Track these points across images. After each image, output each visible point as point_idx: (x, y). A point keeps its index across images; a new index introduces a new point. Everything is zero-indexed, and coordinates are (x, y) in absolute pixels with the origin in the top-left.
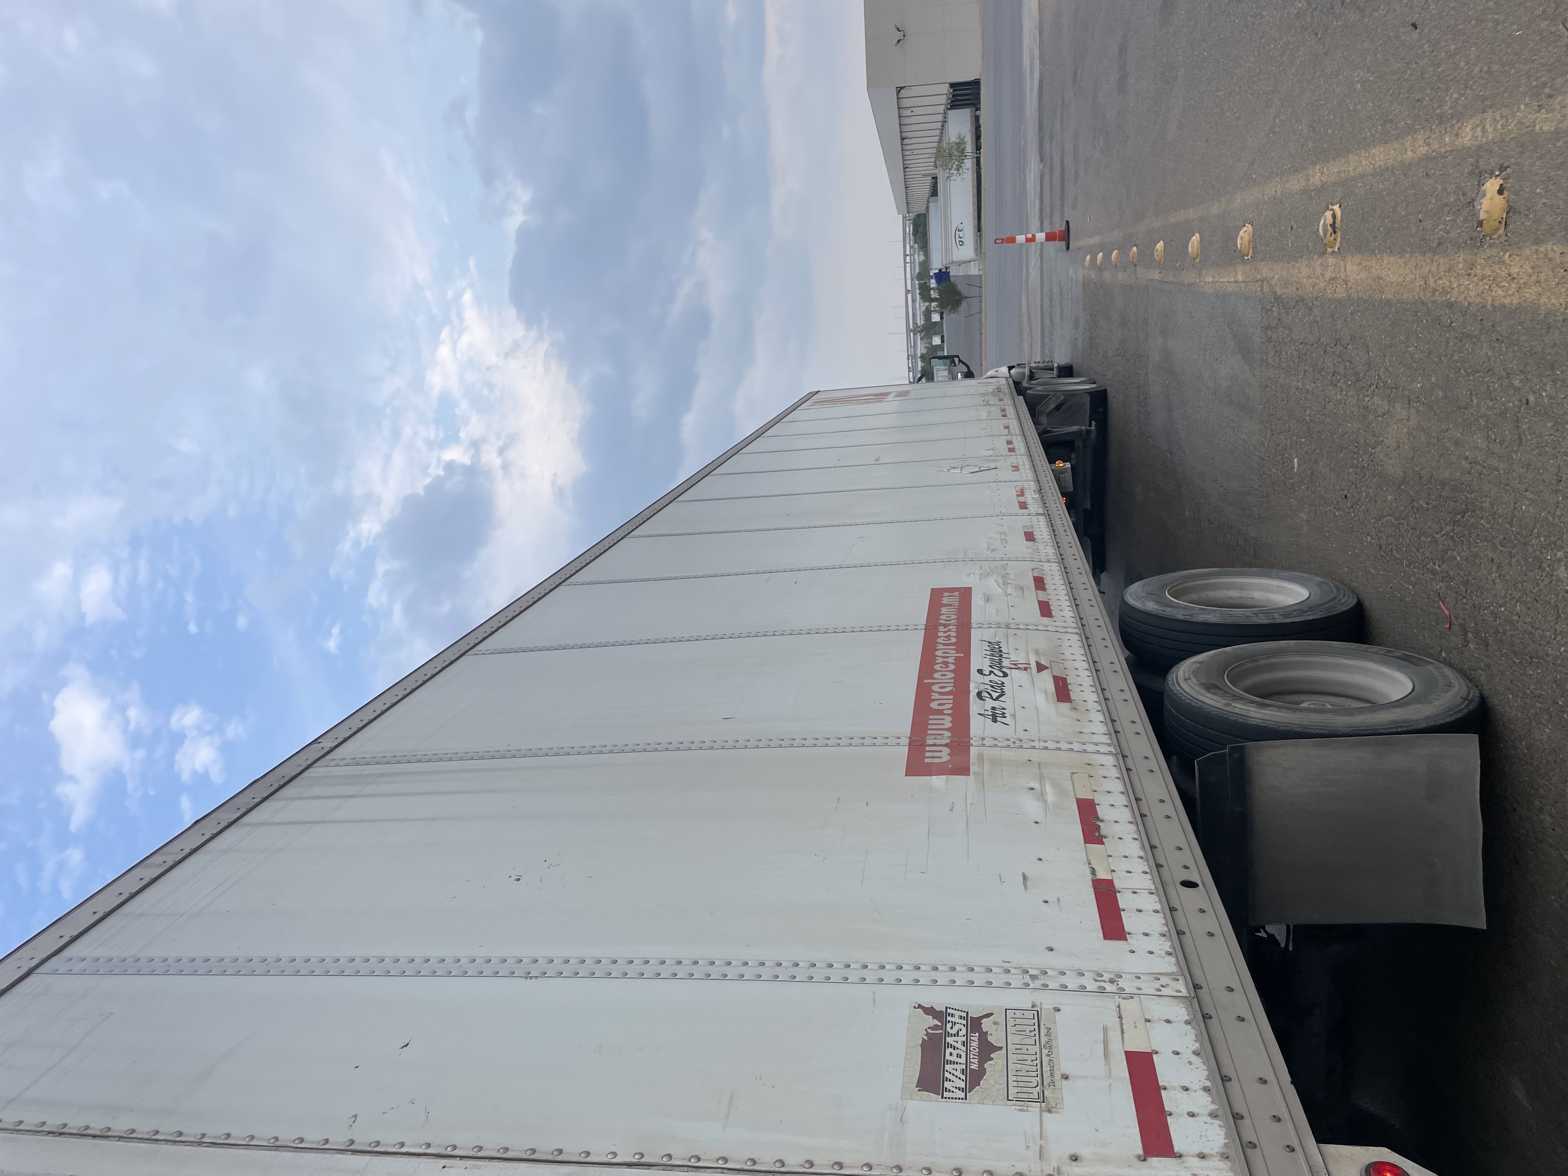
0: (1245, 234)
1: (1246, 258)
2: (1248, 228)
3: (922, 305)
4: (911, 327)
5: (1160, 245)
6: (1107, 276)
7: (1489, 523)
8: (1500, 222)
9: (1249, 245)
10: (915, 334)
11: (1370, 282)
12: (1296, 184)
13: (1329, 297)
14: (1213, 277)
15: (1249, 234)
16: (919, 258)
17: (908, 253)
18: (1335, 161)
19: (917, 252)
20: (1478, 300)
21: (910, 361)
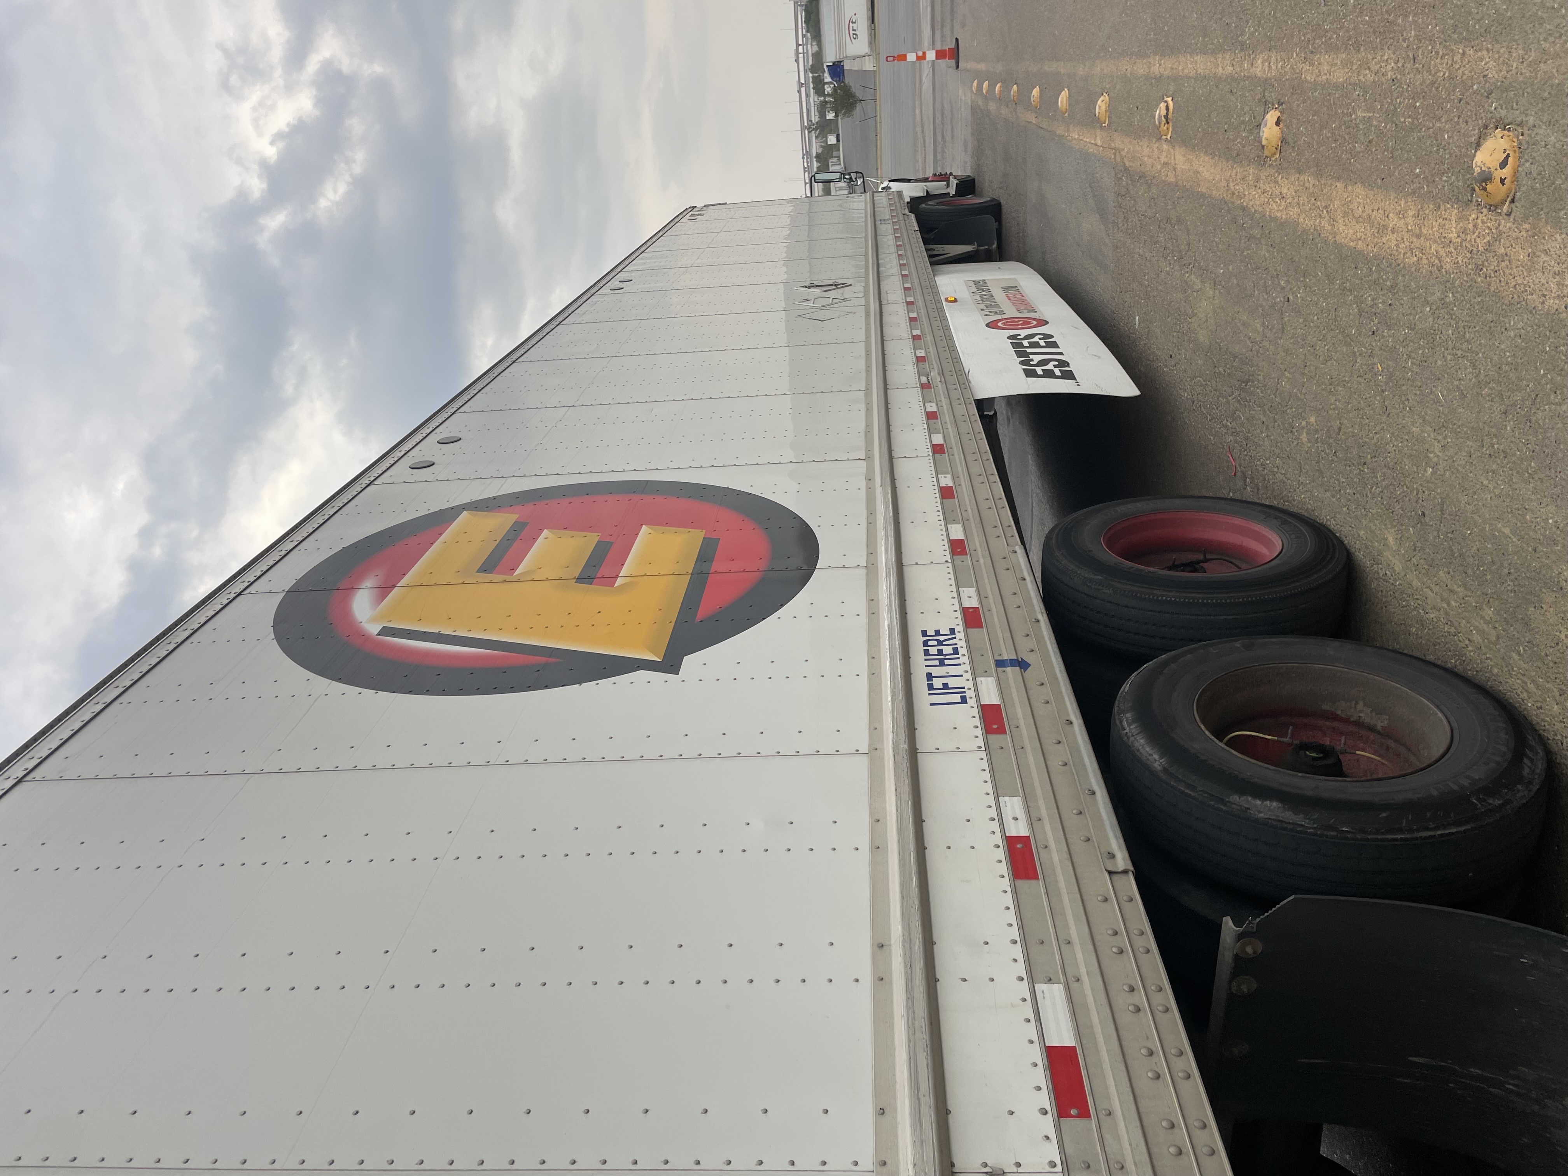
0: (1101, 105)
1: (1103, 125)
2: (1105, 97)
3: (816, 100)
4: (806, 124)
5: (1036, 92)
6: (992, 106)
7: (1262, 392)
8: (1276, 149)
9: (1106, 113)
10: (809, 132)
11: (1191, 173)
12: (1141, 68)
13: (1163, 178)
14: (1079, 135)
15: (1106, 103)
16: (812, 49)
17: (800, 42)
18: (1169, 57)
19: (810, 41)
21: (805, 160)
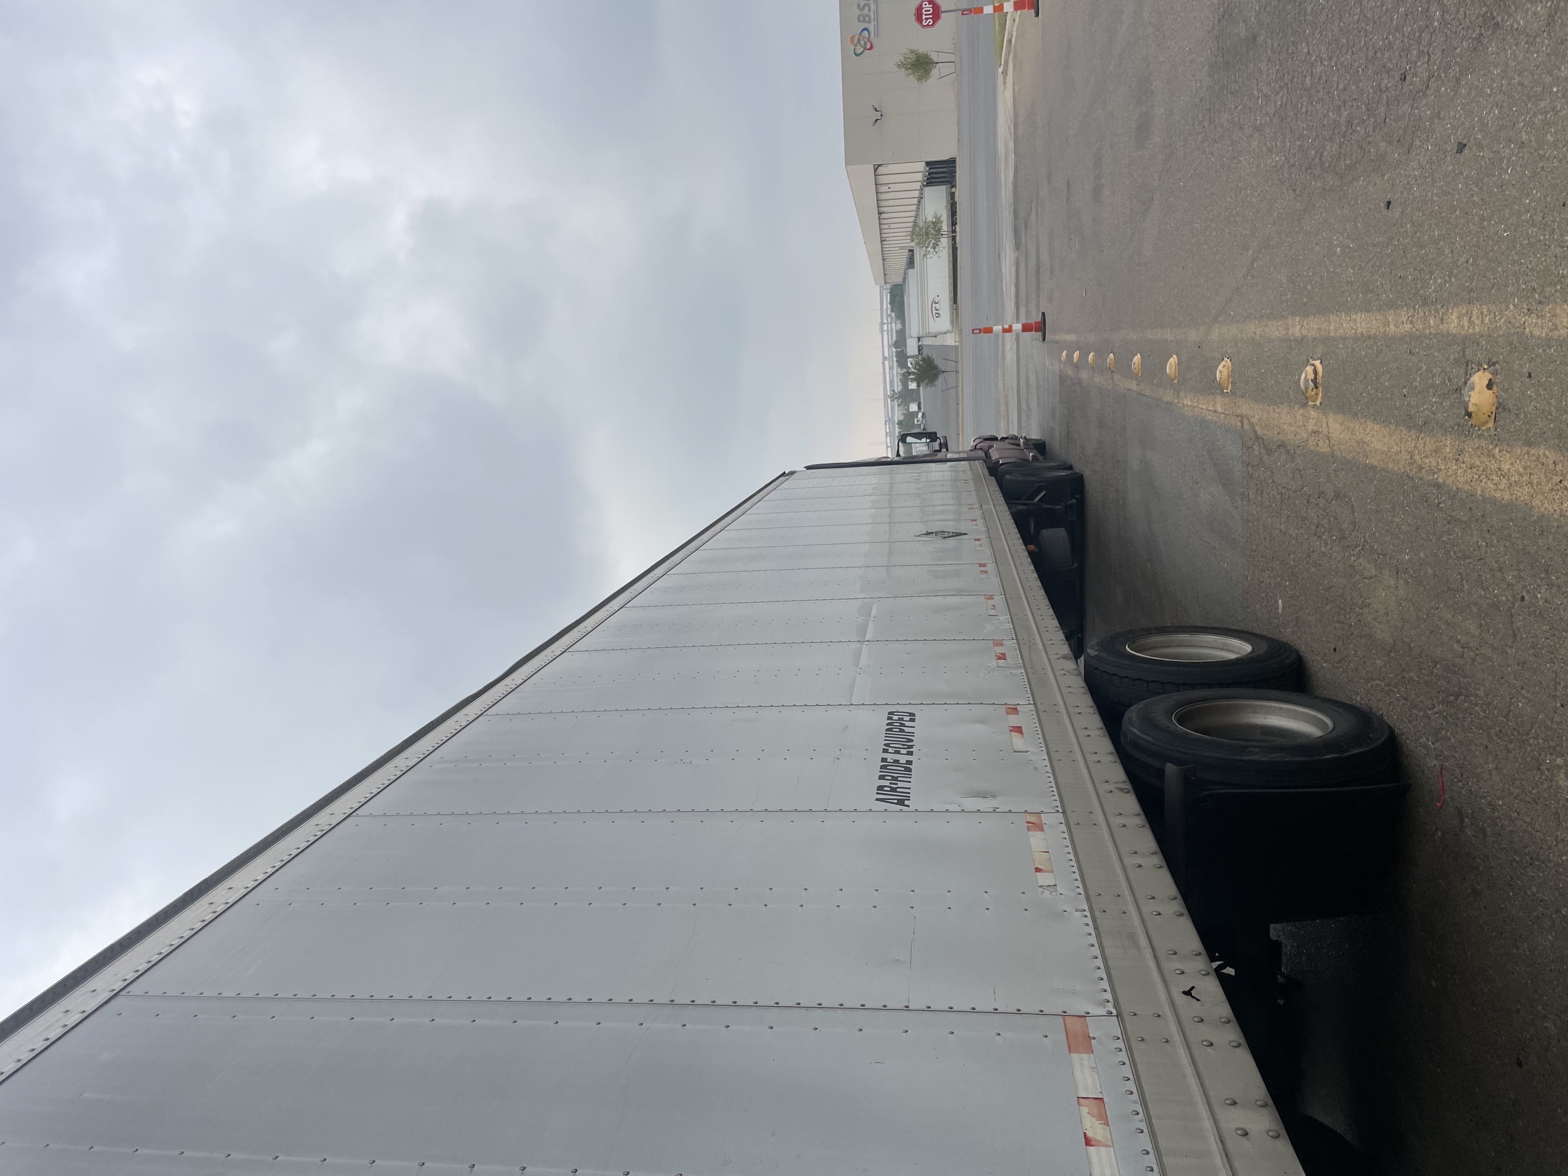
0: (1223, 370)
1: (1225, 391)
2: (1227, 362)
3: (899, 371)
4: (889, 394)
5: (1137, 358)
6: (1084, 375)
7: (1484, 711)
8: (1489, 416)
9: (1228, 379)
10: (892, 401)
11: (1353, 443)
12: (1274, 330)
13: (1312, 448)
14: (1191, 401)
15: (1228, 368)
16: (896, 327)
17: (885, 321)
18: (1315, 317)
19: (894, 320)
20: (1467, 487)
21: (887, 426)
